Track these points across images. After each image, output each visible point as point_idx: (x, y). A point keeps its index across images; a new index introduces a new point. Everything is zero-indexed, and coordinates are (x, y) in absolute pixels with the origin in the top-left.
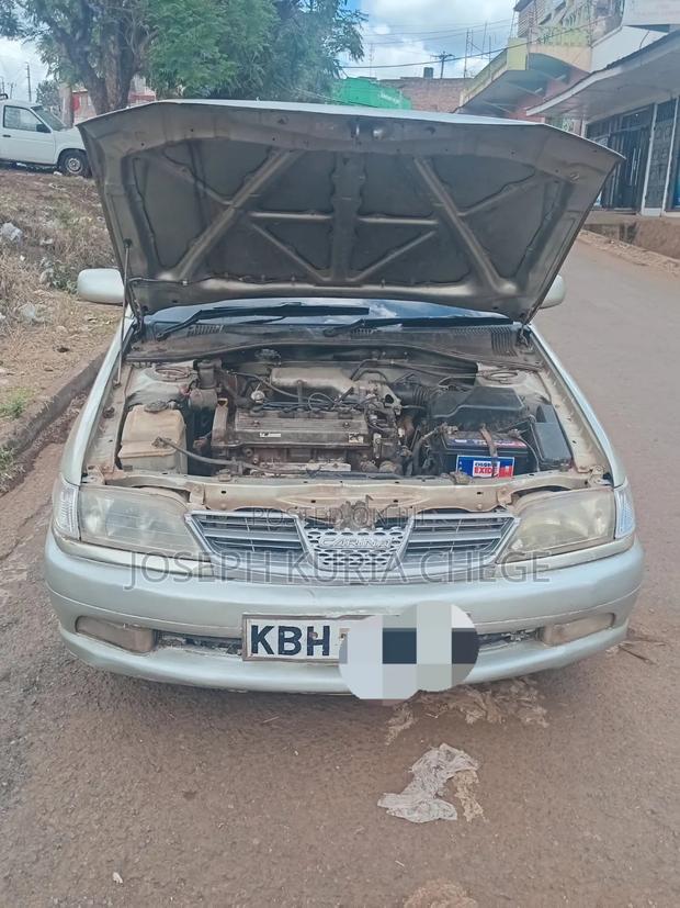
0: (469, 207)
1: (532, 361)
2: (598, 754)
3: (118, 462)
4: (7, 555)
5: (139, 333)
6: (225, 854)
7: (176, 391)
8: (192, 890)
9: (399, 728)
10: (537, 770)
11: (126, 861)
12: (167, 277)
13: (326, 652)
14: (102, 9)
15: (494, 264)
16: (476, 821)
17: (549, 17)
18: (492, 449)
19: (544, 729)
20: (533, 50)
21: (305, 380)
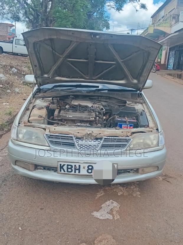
0: (124, 59)
1: (141, 101)
2: (153, 205)
3: (29, 121)
4: (3, 149)
5: (39, 91)
6: (49, 224)
7: (46, 105)
8: (40, 233)
9: (100, 195)
10: (136, 208)
11: (23, 225)
12: (46, 76)
13: (79, 172)
14: (41, 14)
15: (131, 75)
16: (118, 220)
17: (160, 20)
18: (127, 122)
19: (139, 198)
20: (155, 28)
21: (80, 104)
